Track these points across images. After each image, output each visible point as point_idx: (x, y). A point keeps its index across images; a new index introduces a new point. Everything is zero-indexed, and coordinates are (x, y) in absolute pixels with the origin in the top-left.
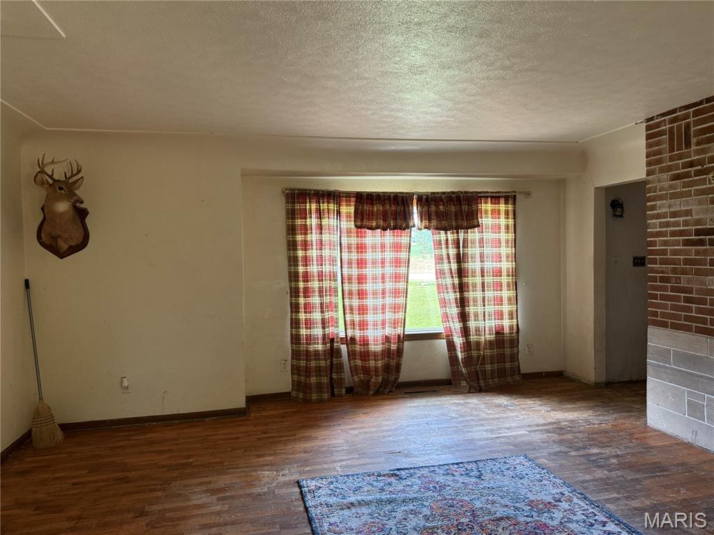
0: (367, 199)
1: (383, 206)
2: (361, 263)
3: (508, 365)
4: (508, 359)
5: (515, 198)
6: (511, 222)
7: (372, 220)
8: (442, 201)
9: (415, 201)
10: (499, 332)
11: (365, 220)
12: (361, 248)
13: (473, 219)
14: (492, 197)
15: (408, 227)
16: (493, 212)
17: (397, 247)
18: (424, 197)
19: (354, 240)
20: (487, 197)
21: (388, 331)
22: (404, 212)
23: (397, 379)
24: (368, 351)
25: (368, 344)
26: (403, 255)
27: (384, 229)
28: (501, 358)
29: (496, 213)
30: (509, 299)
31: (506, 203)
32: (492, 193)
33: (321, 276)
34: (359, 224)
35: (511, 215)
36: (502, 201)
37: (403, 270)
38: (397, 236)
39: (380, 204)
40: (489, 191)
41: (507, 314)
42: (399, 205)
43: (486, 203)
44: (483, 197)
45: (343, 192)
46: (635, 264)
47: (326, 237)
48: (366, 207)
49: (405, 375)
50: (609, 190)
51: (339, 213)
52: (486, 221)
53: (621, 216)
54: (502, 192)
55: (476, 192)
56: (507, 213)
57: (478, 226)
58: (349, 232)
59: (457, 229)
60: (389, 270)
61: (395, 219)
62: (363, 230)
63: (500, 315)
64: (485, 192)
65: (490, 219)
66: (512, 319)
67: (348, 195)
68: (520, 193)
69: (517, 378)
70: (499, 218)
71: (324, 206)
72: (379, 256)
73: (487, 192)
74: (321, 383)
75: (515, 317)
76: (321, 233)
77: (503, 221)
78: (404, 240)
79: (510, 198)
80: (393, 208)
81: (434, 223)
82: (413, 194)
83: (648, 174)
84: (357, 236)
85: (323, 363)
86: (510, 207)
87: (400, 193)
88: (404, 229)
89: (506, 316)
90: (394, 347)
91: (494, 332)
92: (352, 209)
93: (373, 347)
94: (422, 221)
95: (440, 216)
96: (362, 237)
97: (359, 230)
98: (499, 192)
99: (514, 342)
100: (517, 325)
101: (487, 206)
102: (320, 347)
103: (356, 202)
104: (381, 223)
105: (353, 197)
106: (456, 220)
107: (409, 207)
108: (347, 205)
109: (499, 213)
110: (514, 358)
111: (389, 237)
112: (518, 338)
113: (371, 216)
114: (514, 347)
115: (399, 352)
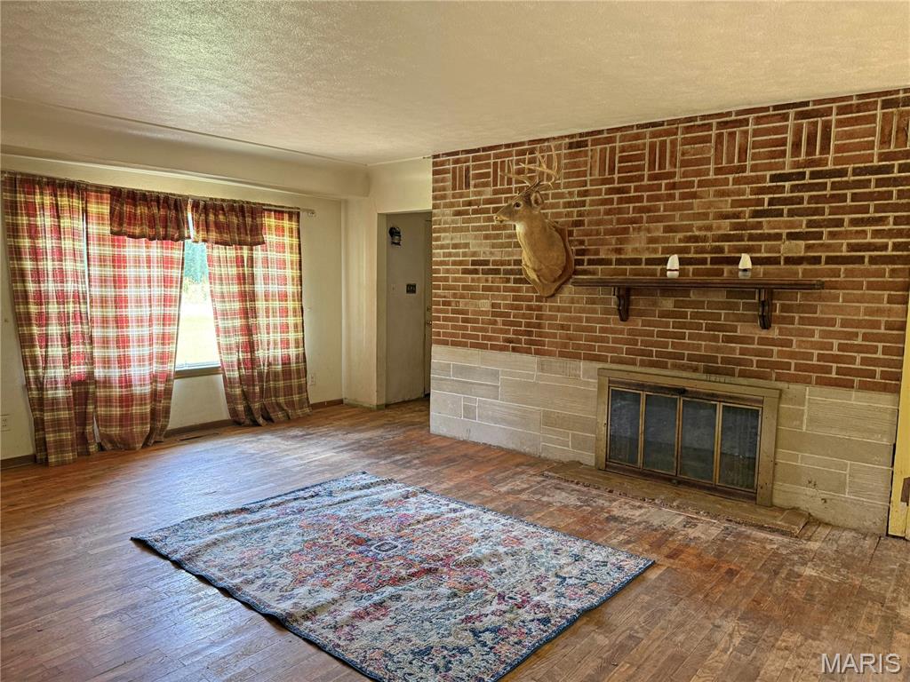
0: (128, 197)
1: (149, 208)
2: (119, 282)
3: (296, 397)
4: (295, 390)
5: (298, 214)
6: (295, 241)
7: (135, 225)
8: (223, 210)
9: (189, 207)
10: (286, 362)
11: (125, 225)
12: (118, 261)
13: (258, 234)
14: (275, 211)
15: (182, 238)
16: (277, 228)
17: (167, 262)
18: (202, 203)
19: (108, 251)
20: (270, 211)
21: (156, 367)
22: (177, 219)
23: (166, 426)
24: (132, 395)
25: (131, 386)
26: (176, 273)
27: (152, 239)
28: (288, 391)
29: (280, 230)
30: (296, 326)
31: (290, 219)
32: (275, 206)
33: (62, 298)
34: (115, 229)
35: (295, 234)
36: (286, 216)
37: (174, 292)
38: (167, 248)
39: (144, 205)
40: (272, 203)
41: (293, 342)
42: (170, 209)
43: (269, 217)
44: (266, 210)
45: (92, 185)
46: (414, 292)
47: (67, 244)
48: (127, 209)
50: (390, 217)
51: (85, 211)
52: (270, 238)
53: (398, 244)
54: (286, 207)
55: (264, 205)
56: (291, 230)
57: (263, 243)
58: (101, 239)
59: (241, 243)
60: (157, 291)
61: (166, 227)
62: (121, 237)
63: (286, 344)
64: (268, 205)
65: (274, 236)
66: (298, 347)
67: (99, 189)
68: (304, 210)
69: (307, 410)
70: (283, 236)
71: (64, 201)
72: (144, 272)
73: (270, 205)
74: (61, 441)
75: (301, 344)
76: (60, 238)
77: (287, 240)
78: (177, 254)
79: (294, 214)
80: (162, 212)
81: (213, 235)
82: (188, 197)
83: (435, 207)
84: (113, 246)
85: (64, 414)
86: (294, 225)
87: (171, 195)
88: (177, 240)
89: (292, 344)
90: (161, 387)
91: (280, 362)
92: (106, 210)
93: (138, 388)
94: (198, 232)
95: (219, 227)
96: (119, 246)
97: (116, 237)
98: (283, 207)
99: (302, 373)
100: (304, 353)
101: (270, 221)
102: (61, 393)
103: (112, 200)
104: (147, 230)
105: (107, 193)
106: (239, 234)
107: (182, 213)
108: (98, 203)
109: (283, 231)
110: (302, 389)
111: (156, 250)
112: (305, 369)
113: (132, 219)
114: (300, 378)
115: (168, 393)
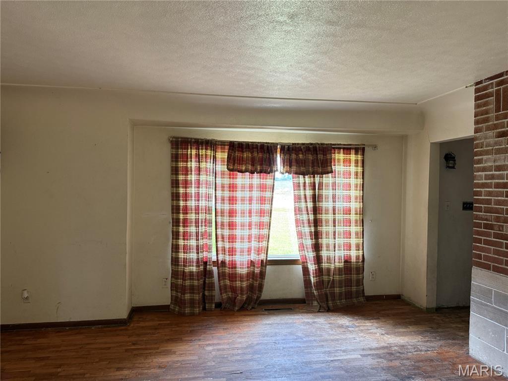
0: (239, 147)
1: (251, 153)
2: (232, 200)
3: (354, 289)
4: (354, 283)
5: (363, 149)
6: (360, 169)
7: (242, 164)
8: (301, 150)
9: (279, 150)
10: (347, 261)
11: (236, 165)
12: (232, 187)
13: (327, 166)
14: (344, 149)
15: (271, 171)
16: (345, 161)
17: (263, 188)
18: (286, 147)
19: (227, 181)
20: (340, 148)
21: (254, 257)
22: (269, 159)
23: (260, 297)
24: (236, 274)
25: (235, 268)
26: (268, 194)
27: (252, 172)
28: (348, 283)
29: (347, 162)
30: (357, 234)
31: (356, 153)
32: (344, 145)
33: (197, 210)
34: (231, 167)
35: (360, 164)
36: (353, 152)
37: (267, 207)
38: (263, 179)
39: (249, 151)
40: (341, 143)
41: (354, 246)
42: (265, 153)
43: (339, 153)
44: (337, 148)
45: (219, 141)
46: (464, 208)
47: (203, 178)
48: (237, 154)
49: (266, 295)
50: (442, 145)
51: (215, 158)
52: (338, 168)
53: (453, 167)
54: (353, 145)
55: (331, 144)
56: (357, 162)
57: (332, 172)
58: (223, 174)
59: (314, 174)
60: (255, 206)
61: (261, 165)
62: (235, 172)
63: (348, 247)
64: (338, 144)
65: (342, 167)
66: (358, 250)
67: (223, 144)
68: (369, 146)
69: (362, 299)
70: (350, 166)
71: (202, 152)
72: (247, 194)
73: (340, 144)
74: (193, 299)
75: (361, 248)
76: (199, 174)
77: (353, 169)
78: (269, 182)
79: (359, 149)
80: (260, 155)
81: (294, 168)
82: (277, 144)
83: (476, 131)
84: (230, 178)
85: (196, 283)
86: (360, 157)
87: (266, 143)
88: (269, 173)
89: (353, 247)
90: (257, 270)
91: (343, 261)
92: (226, 155)
93: (239, 270)
94: (284, 167)
95: (299, 163)
96: (233, 178)
97: (232, 173)
98: (350, 145)
99: (360, 270)
100: (363, 255)
101: (340, 156)
102: (194, 269)
103: (229, 149)
104: (250, 167)
105: (227, 145)
106: (313, 166)
107: (273, 154)
108: (222, 152)
109: (350, 162)
110: (360, 282)
111: (256, 179)
112: (363, 267)
113: (241, 161)
114: (359, 274)
115: (262, 275)
